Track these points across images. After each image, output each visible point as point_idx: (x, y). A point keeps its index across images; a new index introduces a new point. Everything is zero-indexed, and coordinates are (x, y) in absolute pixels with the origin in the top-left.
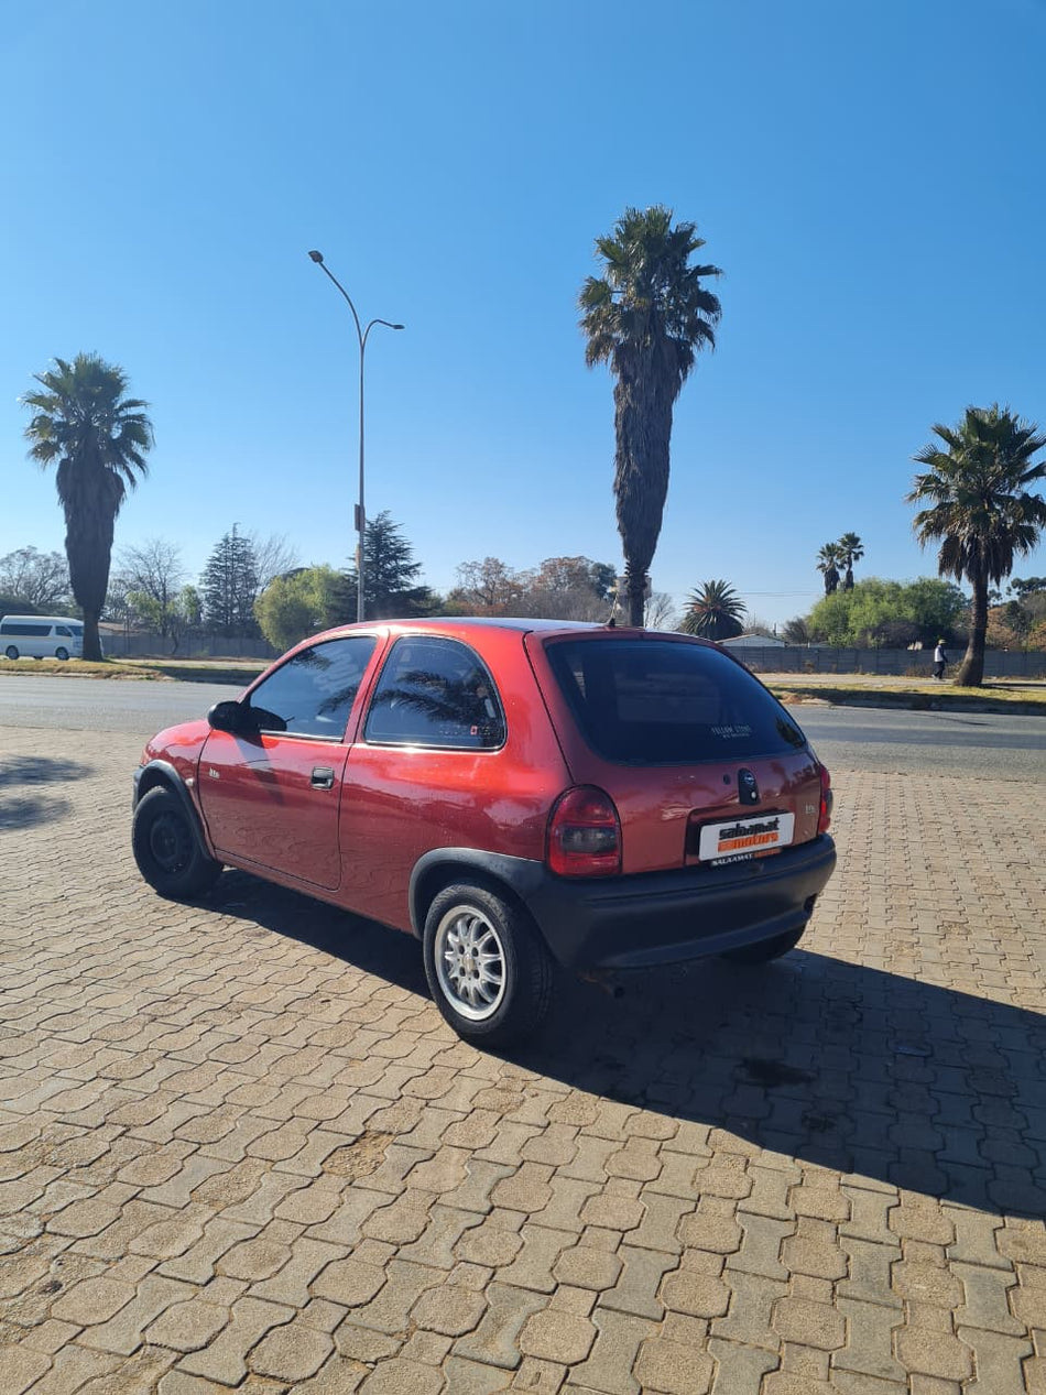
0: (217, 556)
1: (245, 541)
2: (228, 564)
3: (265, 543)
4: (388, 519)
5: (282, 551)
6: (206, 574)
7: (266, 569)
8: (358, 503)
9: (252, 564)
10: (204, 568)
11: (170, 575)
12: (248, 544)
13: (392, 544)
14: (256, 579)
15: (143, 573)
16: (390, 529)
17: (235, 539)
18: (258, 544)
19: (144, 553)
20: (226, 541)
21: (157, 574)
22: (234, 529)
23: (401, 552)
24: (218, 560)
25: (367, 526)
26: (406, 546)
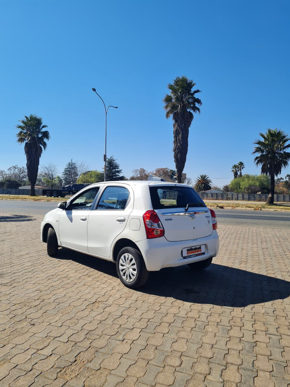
0: (67, 168)
1: (74, 163)
2: (70, 170)
3: (80, 164)
4: (113, 158)
5: (84, 166)
6: (64, 173)
7: (80, 171)
8: (105, 154)
9: (76, 170)
10: (63, 171)
11: (54, 173)
12: (75, 164)
13: (114, 165)
14: (77, 174)
15: (47, 172)
16: (114, 161)
17: (72, 163)
18: (78, 165)
19: (47, 167)
20: (69, 163)
21: (50, 173)
22: (72, 160)
23: (117, 167)
24: (67, 169)
25: (107, 160)
26: (118, 165)
